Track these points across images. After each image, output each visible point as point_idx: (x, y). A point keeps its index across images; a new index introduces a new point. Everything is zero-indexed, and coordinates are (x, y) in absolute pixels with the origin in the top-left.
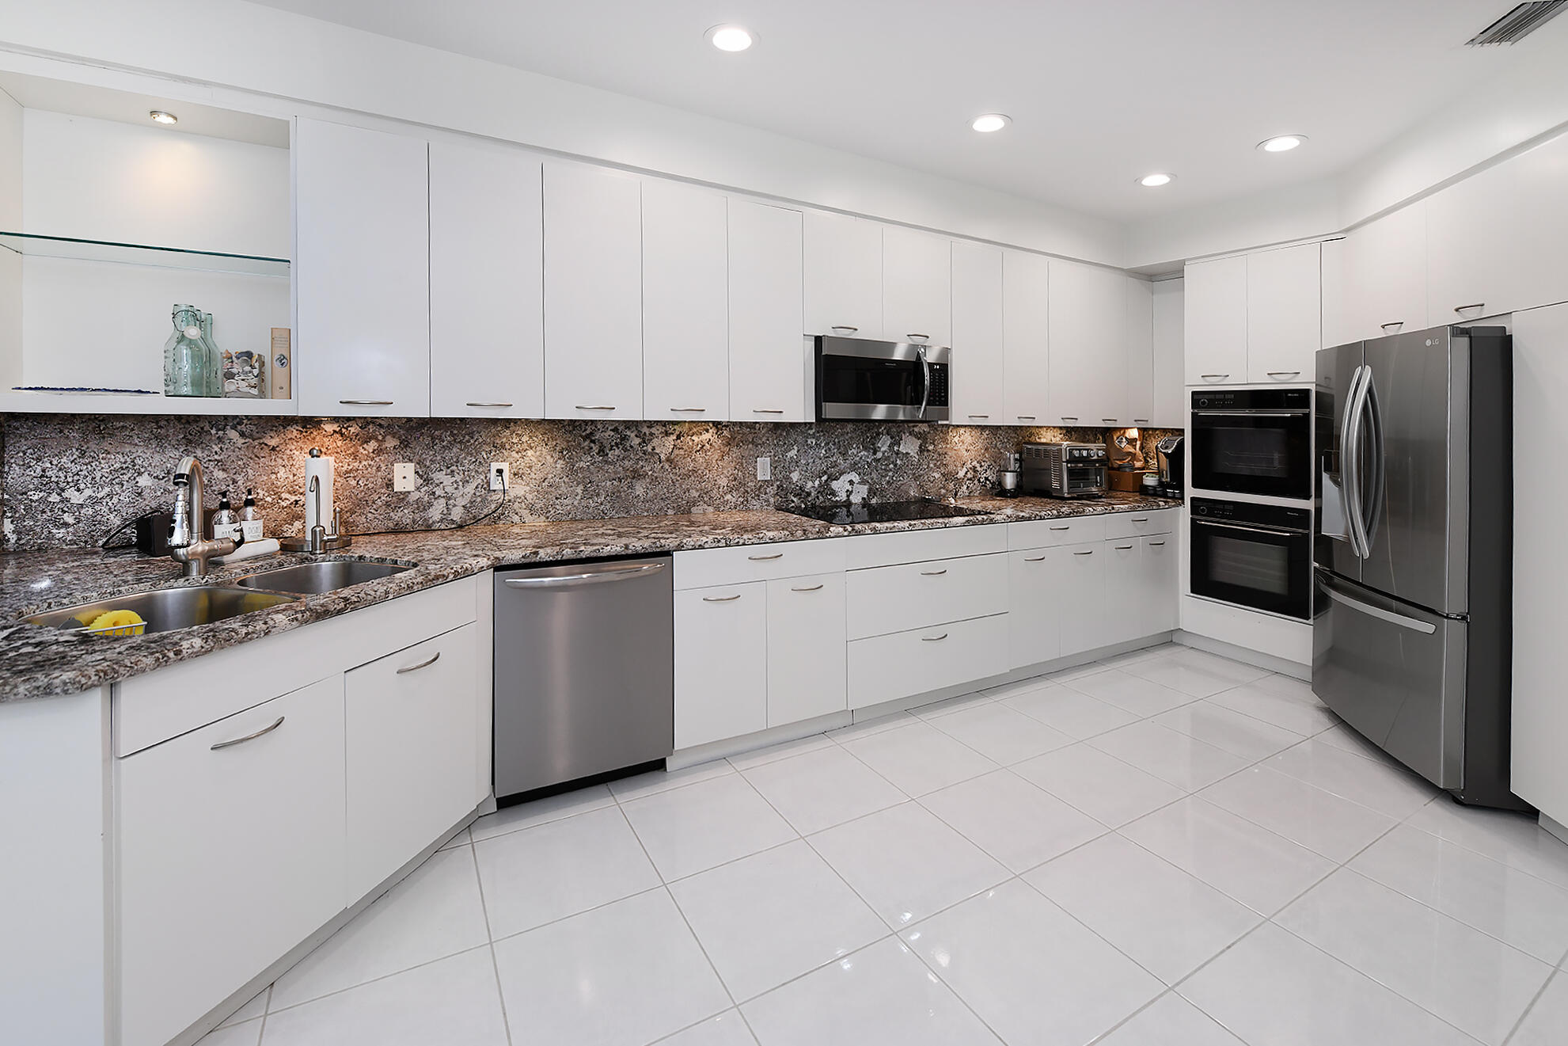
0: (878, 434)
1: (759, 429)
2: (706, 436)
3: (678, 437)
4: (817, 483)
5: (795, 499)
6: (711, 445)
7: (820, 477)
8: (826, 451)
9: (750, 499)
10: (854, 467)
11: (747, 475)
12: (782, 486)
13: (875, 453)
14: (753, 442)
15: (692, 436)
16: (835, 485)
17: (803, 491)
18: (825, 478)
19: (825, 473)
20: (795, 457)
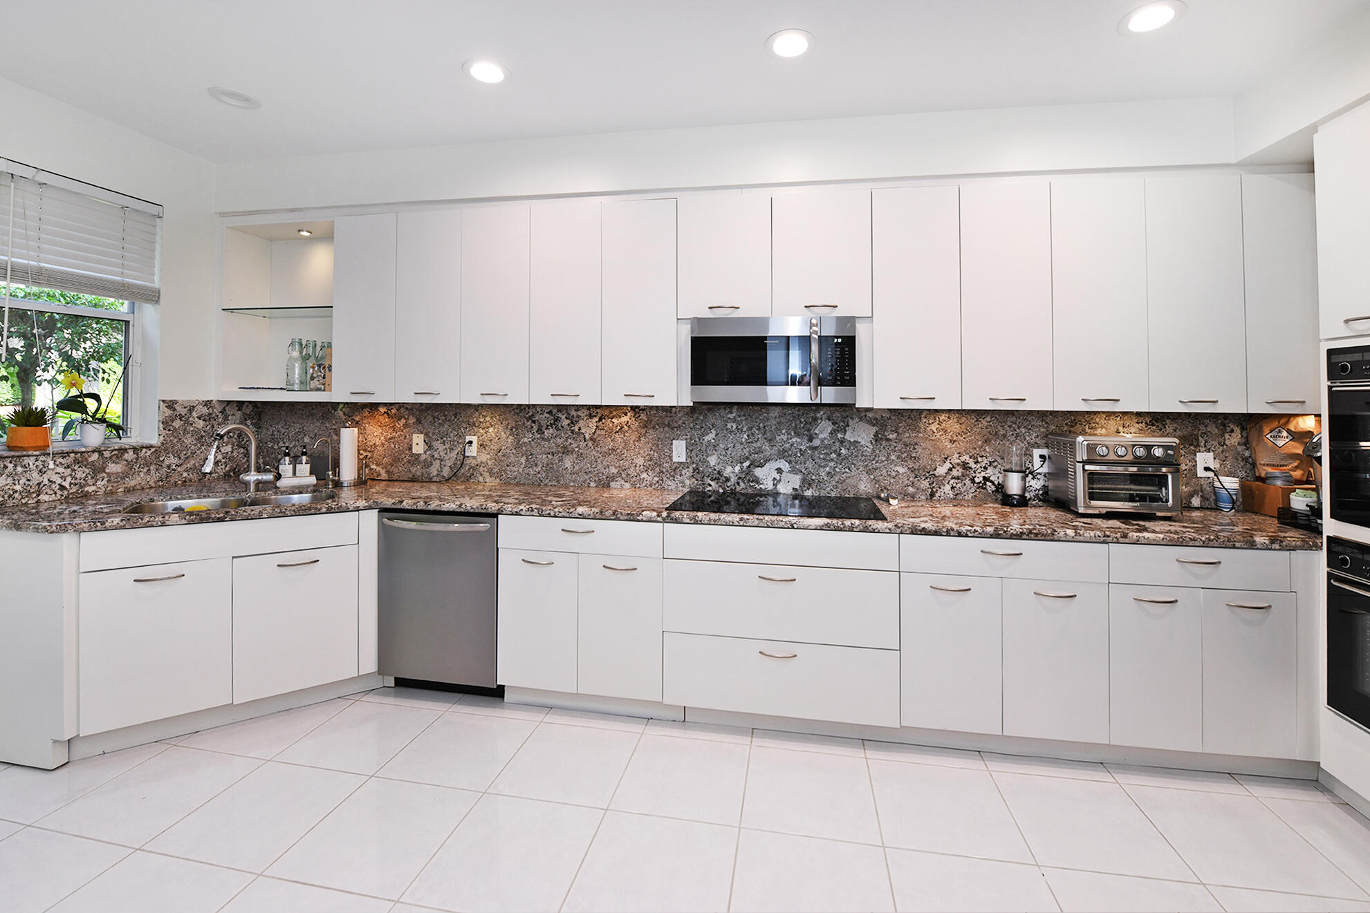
0: (815, 419)
1: (675, 413)
2: (625, 419)
3: (600, 420)
4: (737, 469)
5: (712, 483)
6: (629, 427)
7: (742, 463)
8: (748, 436)
9: (665, 479)
10: (783, 454)
11: (663, 456)
12: (698, 469)
13: (811, 440)
14: (669, 425)
15: (612, 419)
16: (758, 472)
17: (722, 476)
18: (747, 464)
19: (748, 458)
20: (713, 441)
